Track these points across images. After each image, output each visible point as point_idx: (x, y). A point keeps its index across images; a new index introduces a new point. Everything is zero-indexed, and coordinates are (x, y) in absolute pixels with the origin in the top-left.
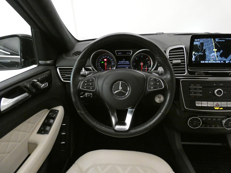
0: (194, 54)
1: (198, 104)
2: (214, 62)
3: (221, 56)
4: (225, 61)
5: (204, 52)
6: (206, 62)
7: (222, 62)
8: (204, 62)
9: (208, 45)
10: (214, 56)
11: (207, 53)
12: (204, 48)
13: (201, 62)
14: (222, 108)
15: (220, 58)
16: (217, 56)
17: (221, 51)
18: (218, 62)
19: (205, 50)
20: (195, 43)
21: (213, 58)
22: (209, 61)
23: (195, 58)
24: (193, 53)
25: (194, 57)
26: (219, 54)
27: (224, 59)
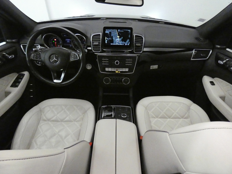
1: (107, 69)
2: (118, 44)
4: (124, 44)
5: (112, 38)
7: (123, 44)
8: (112, 44)
9: (114, 33)
10: (118, 40)
11: (114, 38)
12: (112, 35)
13: (111, 44)
14: (120, 72)
15: (121, 42)
16: (120, 41)
17: (122, 38)
18: (121, 44)
19: (112, 36)
20: (106, 32)
21: (117, 41)
22: (115, 44)
23: (107, 42)
24: (106, 38)
25: (106, 41)
26: (121, 39)
27: (124, 43)
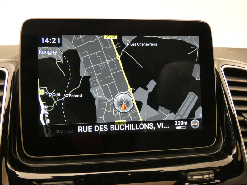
0: (44, 98)
2: (130, 127)
3: (154, 102)
4: (171, 123)
6: (100, 129)
7: (160, 126)
8: (89, 129)
9: (95, 60)
10: (128, 103)
11: (97, 92)
12: (83, 73)
13: (80, 129)
16: (139, 104)
17: (152, 85)
18: (145, 126)
19: (87, 78)
20: (43, 53)
21: (122, 110)
22: (109, 124)
23: (52, 115)
24: (41, 92)
25: (44, 109)
27: (169, 116)
